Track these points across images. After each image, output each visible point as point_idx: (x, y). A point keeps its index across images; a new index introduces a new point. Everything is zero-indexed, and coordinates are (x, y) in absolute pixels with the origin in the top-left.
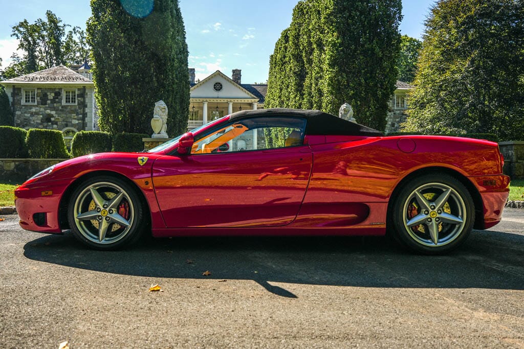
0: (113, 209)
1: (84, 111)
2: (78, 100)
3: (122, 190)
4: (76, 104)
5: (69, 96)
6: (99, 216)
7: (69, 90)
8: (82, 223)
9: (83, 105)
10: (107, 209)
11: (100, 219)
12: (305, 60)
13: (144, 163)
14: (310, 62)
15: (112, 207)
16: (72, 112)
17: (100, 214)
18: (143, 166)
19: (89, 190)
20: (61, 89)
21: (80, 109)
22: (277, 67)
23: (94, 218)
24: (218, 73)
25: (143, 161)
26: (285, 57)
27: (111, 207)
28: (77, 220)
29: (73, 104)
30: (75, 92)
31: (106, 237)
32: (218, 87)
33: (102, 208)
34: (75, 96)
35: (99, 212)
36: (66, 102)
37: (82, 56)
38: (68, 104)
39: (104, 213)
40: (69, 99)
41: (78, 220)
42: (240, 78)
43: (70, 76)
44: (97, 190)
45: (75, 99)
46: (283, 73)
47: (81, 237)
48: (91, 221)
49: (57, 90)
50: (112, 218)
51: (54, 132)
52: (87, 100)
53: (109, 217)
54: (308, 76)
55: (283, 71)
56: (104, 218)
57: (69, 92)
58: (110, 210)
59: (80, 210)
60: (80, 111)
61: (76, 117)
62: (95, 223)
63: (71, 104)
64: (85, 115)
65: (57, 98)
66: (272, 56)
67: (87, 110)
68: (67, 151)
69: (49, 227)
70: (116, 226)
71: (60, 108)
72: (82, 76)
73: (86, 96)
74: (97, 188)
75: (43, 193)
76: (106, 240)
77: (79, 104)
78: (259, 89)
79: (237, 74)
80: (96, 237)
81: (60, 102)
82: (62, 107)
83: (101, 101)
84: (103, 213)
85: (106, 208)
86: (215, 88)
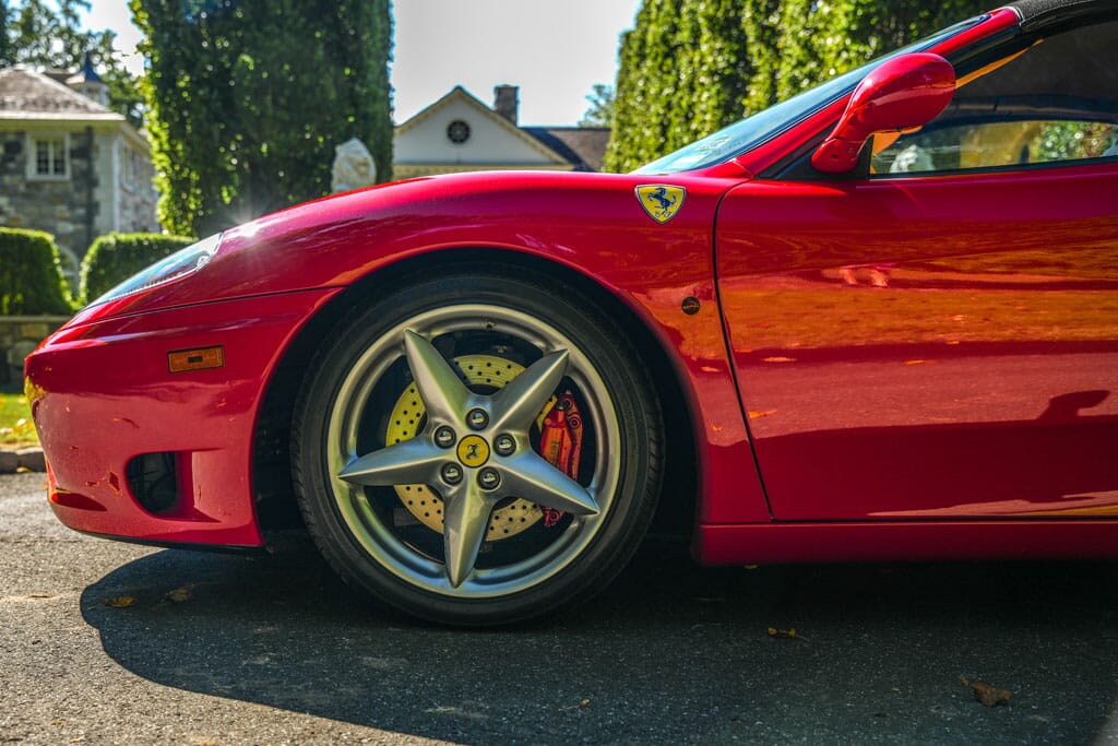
0: (513, 433)
1: (90, 195)
2: (73, 167)
3: (563, 344)
4: (68, 176)
5: (46, 153)
6: (447, 466)
7: (45, 134)
8: (362, 499)
9: (88, 180)
10: (489, 435)
11: (454, 482)
12: (751, 31)
13: (673, 209)
14: (769, 36)
15: (509, 424)
16: (57, 198)
17: (450, 456)
18: (667, 223)
19: (398, 344)
20: (21, 134)
21: (78, 189)
22: (649, 63)
23: (421, 475)
24: (459, 94)
25: (666, 203)
26: (675, 29)
27: (507, 425)
28: (339, 488)
29: (58, 177)
30: (62, 143)
31: (482, 563)
32: (459, 133)
33: (462, 430)
34: (63, 153)
35: (446, 446)
36: (40, 170)
37: (68, 50)
38: (43, 177)
39: (474, 452)
40: (47, 161)
41: (344, 484)
42: (514, 110)
43: (49, 97)
44: (436, 342)
45: (63, 161)
46: (671, 79)
47: (364, 565)
48: (400, 489)
49: (11, 138)
50: (509, 476)
51: (26, 239)
52: (98, 168)
53: (494, 471)
54: (760, 78)
55: (669, 73)
56: (471, 476)
57: (46, 144)
58: (499, 438)
59: (352, 440)
60: (80, 197)
61: (67, 214)
62: (417, 500)
63: (51, 176)
64: (92, 208)
65: (12, 160)
66: (627, 36)
67: (99, 195)
68: (68, 297)
69: (202, 518)
70: (518, 513)
71: (22, 188)
72: (81, 99)
73: (94, 155)
74: (436, 333)
75: (178, 361)
76: (477, 581)
77: (75, 177)
78: (570, 140)
79: (507, 98)
80: (431, 566)
81: (21, 170)
82: (30, 185)
83: (166, 147)
84: (465, 450)
85: (483, 427)
86: (450, 135)
